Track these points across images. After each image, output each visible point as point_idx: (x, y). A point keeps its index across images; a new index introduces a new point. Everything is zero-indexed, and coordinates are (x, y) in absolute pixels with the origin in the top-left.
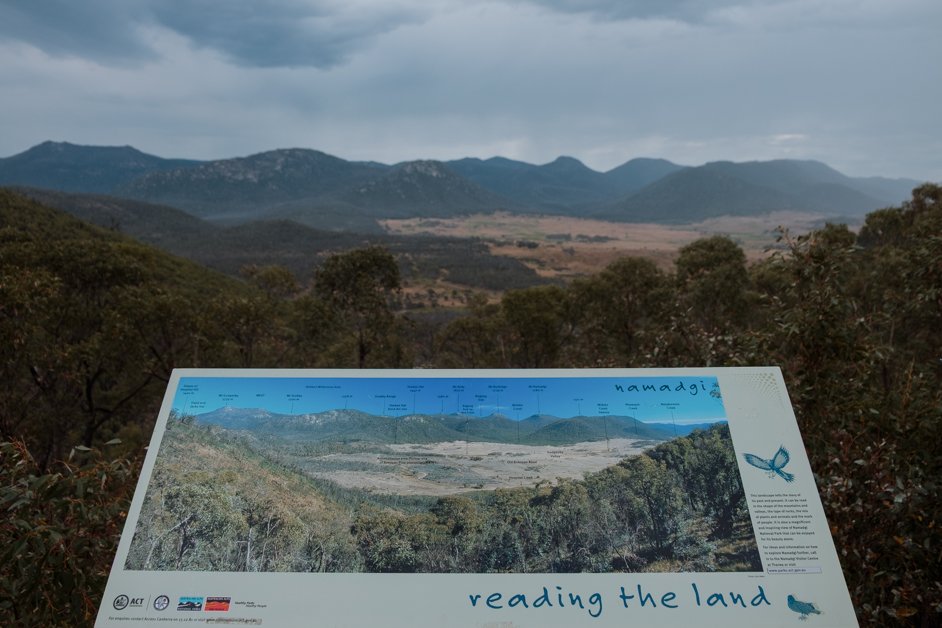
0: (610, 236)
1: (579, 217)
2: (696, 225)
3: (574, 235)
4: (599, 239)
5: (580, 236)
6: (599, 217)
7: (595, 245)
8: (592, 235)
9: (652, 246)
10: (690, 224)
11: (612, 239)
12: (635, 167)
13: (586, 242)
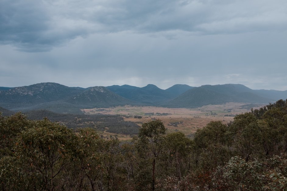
0: (168, 113)
1: (157, 106)
2: (199, 108)
3: (155, 113)
4: (164, 114)
5: (157, 113)
6: (164, 106)
7: (163, 116)
8: (162, 113)
9: (184, 116)
10: (197, 108)
11: (169, 114)
12: (176, 88)
13: (160, 115)
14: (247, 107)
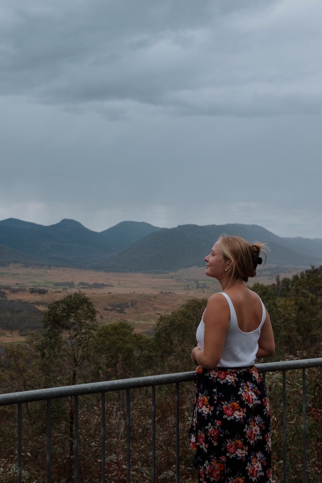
0: (105, 283)
1: (81, 268)
2: (172, 274)
3: (76, 283)
4: (97, 286)
5: (81, 283)
6: (97, 268)
7: (94, 291)
8: (91, 283)
9: (139, 291)
10: (168, 273)
11: (108, 286)
12: (124, 228)
13: (86, 288)
14: (268, 273)
